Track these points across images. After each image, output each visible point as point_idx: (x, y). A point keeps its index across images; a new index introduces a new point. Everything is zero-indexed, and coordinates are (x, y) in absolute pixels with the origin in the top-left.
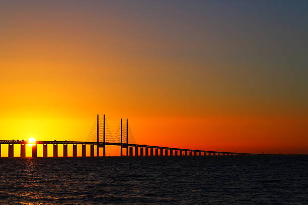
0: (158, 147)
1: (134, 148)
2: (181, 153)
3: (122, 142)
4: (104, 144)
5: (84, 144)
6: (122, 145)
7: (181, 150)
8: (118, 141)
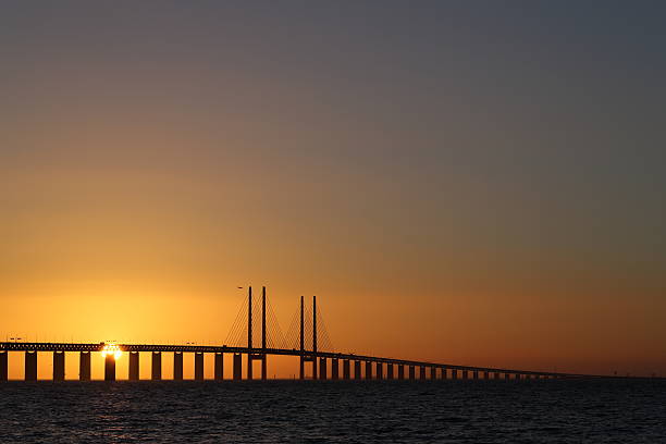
0: (384, 360)
1: (329, 360)
2: (433, 372)
3: (302, 346)
4: (262, 353)
5: (219, 351)
6: (304, 355)
7: (434, 366)
8: (294, 344)
